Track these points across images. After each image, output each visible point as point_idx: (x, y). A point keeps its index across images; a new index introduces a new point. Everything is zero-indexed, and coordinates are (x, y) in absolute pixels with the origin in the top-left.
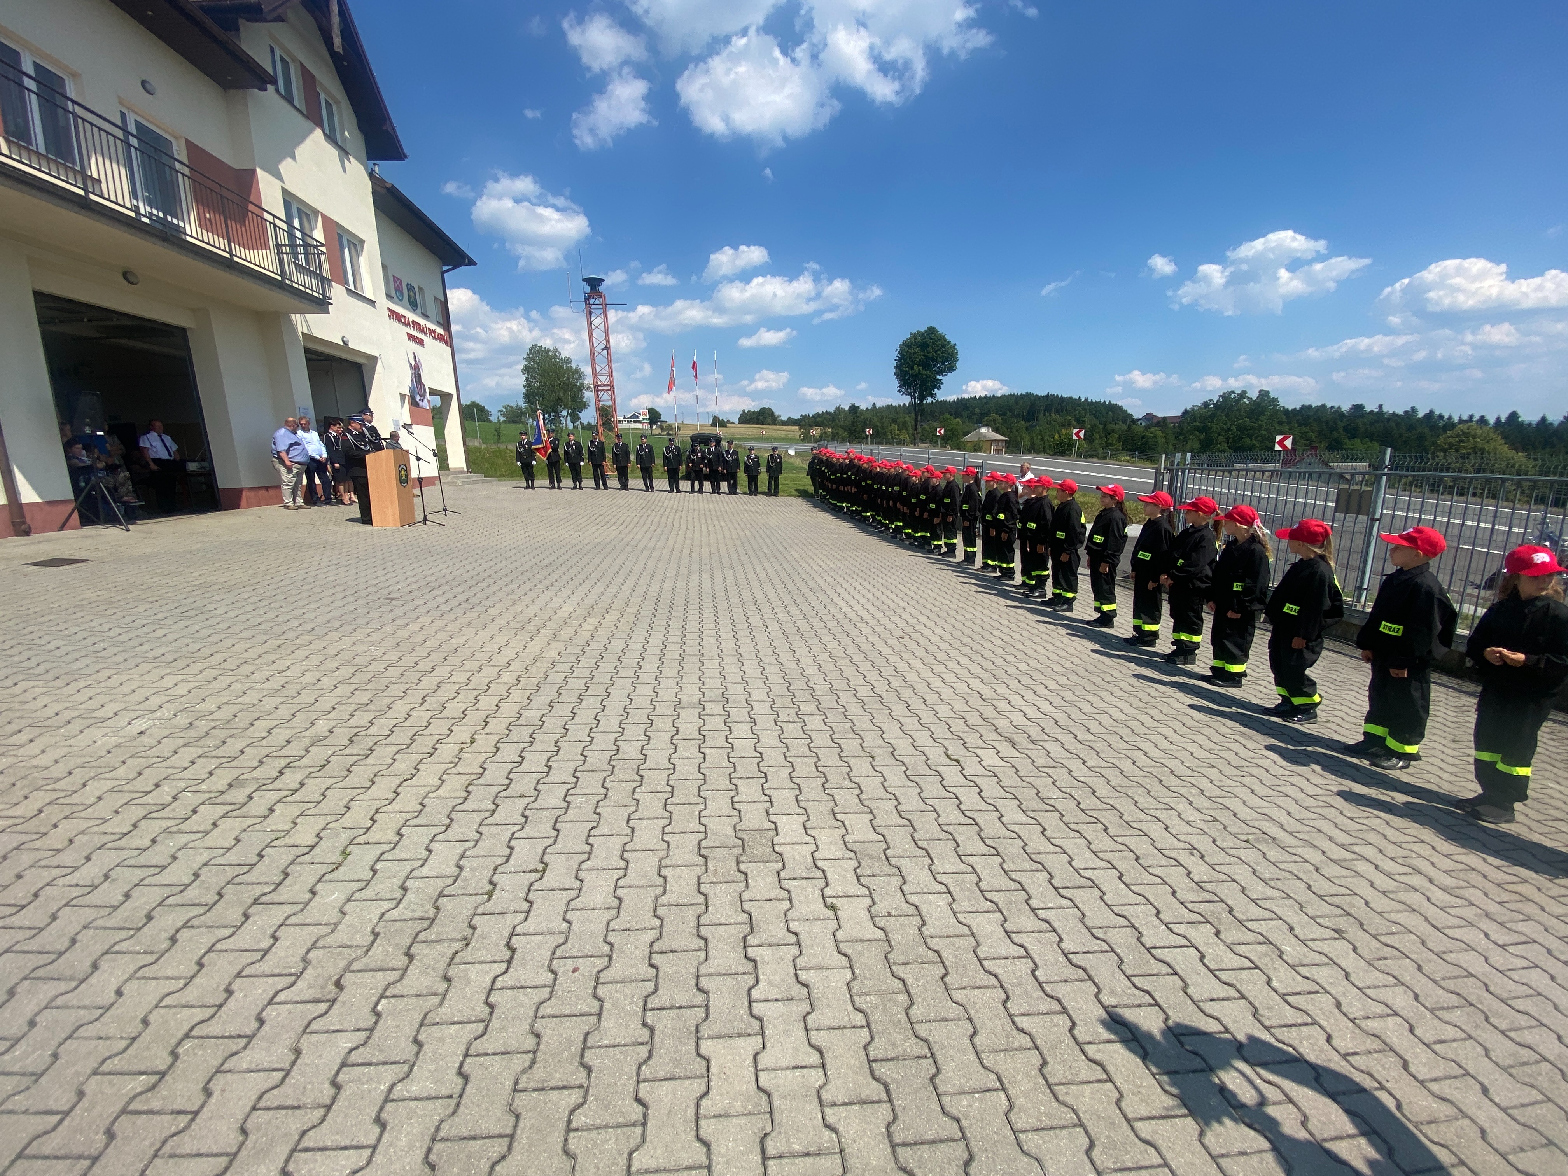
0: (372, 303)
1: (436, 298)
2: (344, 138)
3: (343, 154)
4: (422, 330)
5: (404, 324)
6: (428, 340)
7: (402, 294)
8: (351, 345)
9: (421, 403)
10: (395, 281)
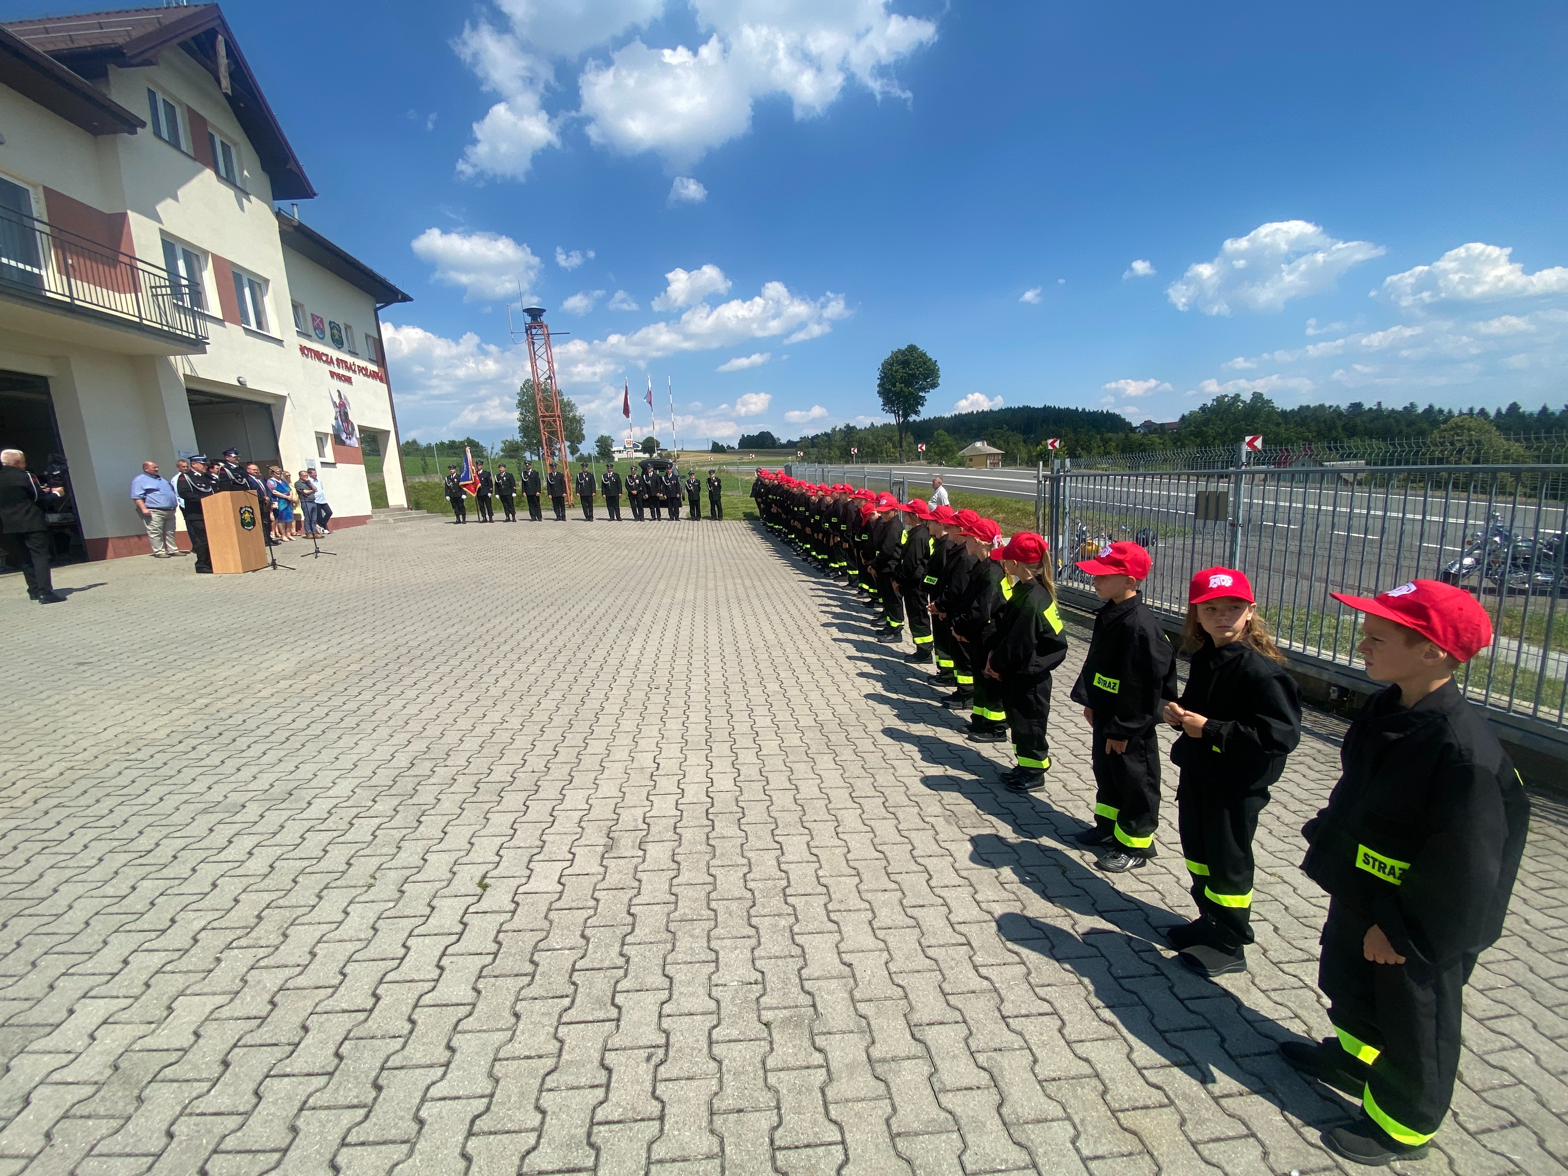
0: (279, 342)
1: (367, 336)
2: (244, 179)
3: (241, 194)
4: (349, 368)
5: (326, 362)
6: (356, 378)
7: (323, 332)
8: (250, 385)
9: (348, 442)
10: (314, 320)
